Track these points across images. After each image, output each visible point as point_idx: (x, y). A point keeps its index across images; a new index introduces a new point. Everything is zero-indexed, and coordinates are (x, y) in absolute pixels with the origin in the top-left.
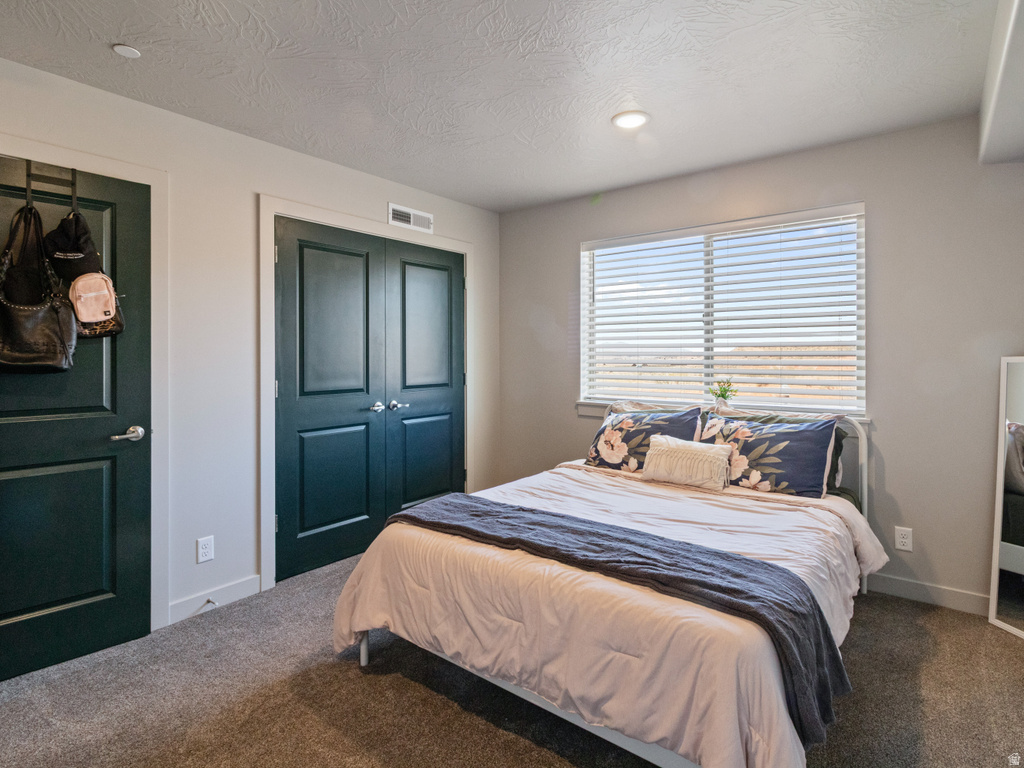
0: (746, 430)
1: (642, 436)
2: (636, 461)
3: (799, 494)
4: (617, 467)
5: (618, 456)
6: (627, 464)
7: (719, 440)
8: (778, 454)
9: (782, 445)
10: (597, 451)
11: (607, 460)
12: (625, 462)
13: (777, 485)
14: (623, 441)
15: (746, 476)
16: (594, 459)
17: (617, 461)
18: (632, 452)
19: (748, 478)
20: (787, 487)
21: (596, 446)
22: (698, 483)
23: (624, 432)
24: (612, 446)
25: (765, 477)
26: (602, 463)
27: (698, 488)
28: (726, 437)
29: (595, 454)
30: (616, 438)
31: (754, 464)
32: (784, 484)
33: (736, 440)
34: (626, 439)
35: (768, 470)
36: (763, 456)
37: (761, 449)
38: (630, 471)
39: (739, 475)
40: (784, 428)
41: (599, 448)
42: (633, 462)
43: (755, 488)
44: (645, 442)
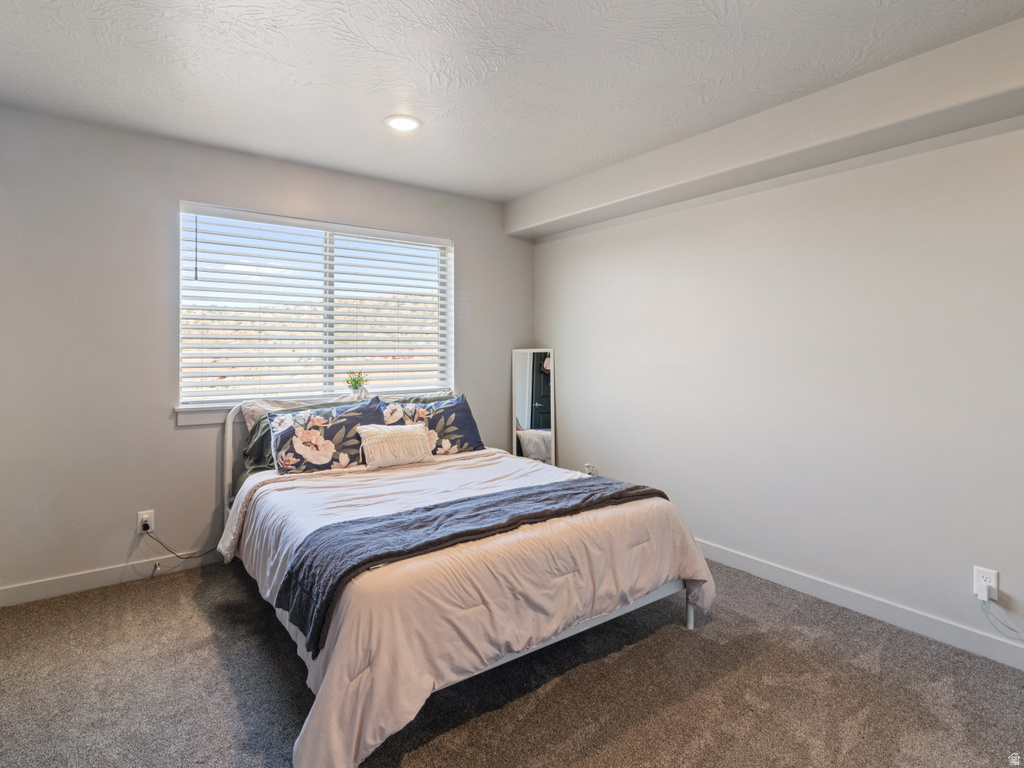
0: (422, 410)
1: (343, 430)
2: (346, 455)
3: (475, 449)
4: (328, 466)
5: (326, 456)
6: (337, 461)
7: (408, 421)
8: (453, 424)
9: (453, 416)
10: (297, 456)
11: (315, 462)
12: (335, 459)
13: (461, 447)
14: (326, 438)
15: (439, 445)
16: (297, 465)
17: (326, 461)
18: (340, 448)
19: (441, 447)
20: (469, 446)
21: (292, 450)
22: (419, 459)
23: (322, 430)
24: (316, 446)
25: (453, 443)
26: (311, 467)
27: (420, 463)
28: (412, 418)
29: (295, 461)
30: (317, 437)
31: (442, 435)
32: (466, 444)
33: (421, 419)
34: (329, 435)
35: (454, 437)
36: (445, 427)
37: (442, 421)
38: (341, 467)
39: (434, 446)
40: (444, 404)
41: (298, 451)
42: (344, 458)
43: (446, 453)
44: (351, 434)
